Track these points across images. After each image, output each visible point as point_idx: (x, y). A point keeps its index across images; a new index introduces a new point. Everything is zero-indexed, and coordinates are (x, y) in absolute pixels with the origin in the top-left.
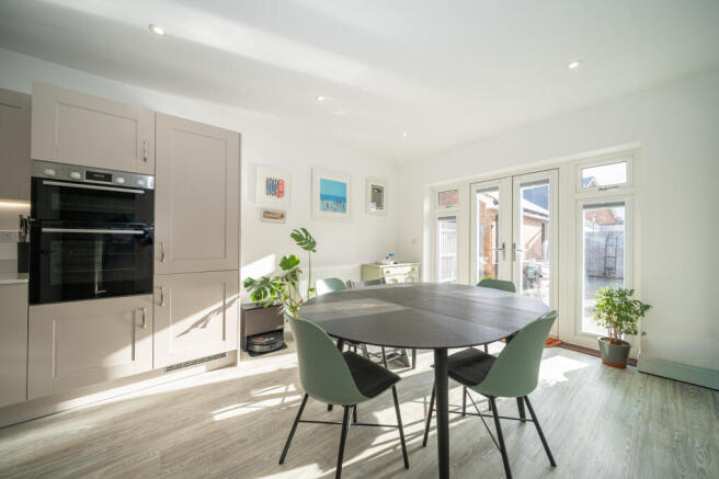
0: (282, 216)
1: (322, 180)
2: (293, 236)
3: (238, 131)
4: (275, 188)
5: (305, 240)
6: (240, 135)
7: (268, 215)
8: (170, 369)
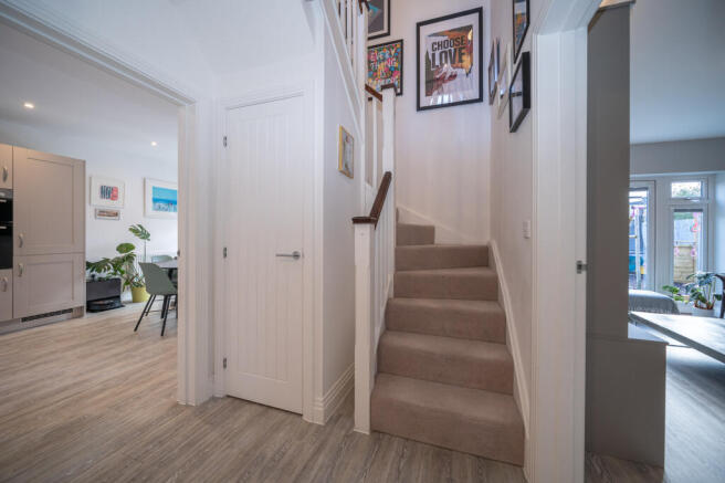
0: (116, 215)
1: (154, 188)
2: (131, 229)
3: (83, 159)
4: (108, 192)
5: (141, 233)
6: (84, 162)
7: (102, 213)
8: (24, 319)
